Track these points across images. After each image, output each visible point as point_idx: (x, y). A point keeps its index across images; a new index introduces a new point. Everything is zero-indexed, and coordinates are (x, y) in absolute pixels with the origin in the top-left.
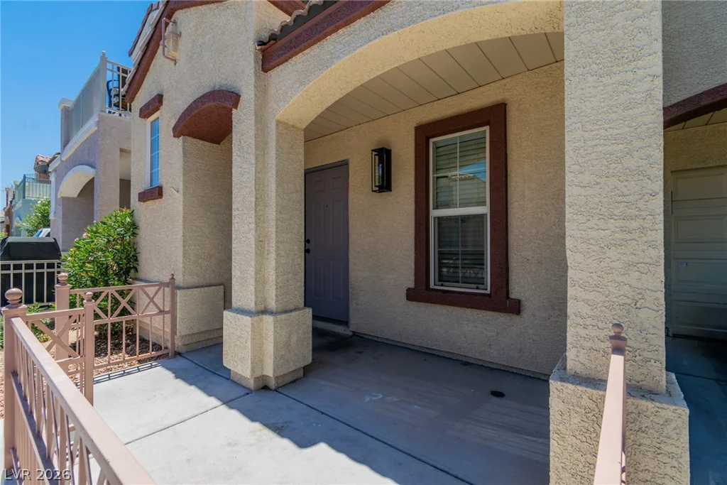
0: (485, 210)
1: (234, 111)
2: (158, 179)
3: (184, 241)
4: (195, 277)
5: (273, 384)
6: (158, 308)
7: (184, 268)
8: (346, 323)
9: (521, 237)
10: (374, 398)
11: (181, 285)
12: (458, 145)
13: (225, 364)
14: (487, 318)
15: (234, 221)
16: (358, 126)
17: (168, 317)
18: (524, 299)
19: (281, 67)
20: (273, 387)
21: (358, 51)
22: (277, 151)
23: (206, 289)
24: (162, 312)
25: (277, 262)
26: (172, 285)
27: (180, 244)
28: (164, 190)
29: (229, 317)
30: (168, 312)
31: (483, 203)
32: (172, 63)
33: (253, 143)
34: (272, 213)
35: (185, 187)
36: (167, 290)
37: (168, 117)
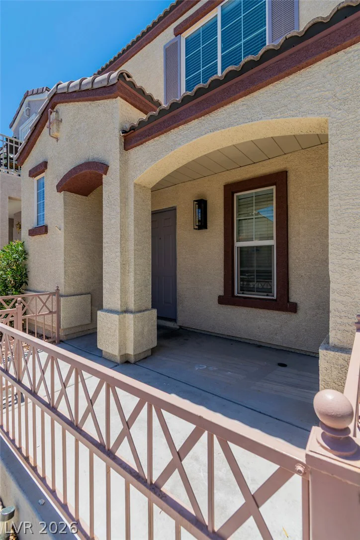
0: (272, 242)
1: (104, 176)
2: (44, 220)
3: (65, 264)
4: (72, 288)
5: (132, 360)
6: (48, 309)
7: (65, 282)
8: (174, 320)
9: (297, 261)
10: (201, 368)
11: (63, 294)
12: (254, 198)
13: (99, 347)
14: (274, 315)
15: (104, 251)
16: (183, 183)
17: (55, 315)
18: (299, 303)
19: (138, 148)
20: (133, 362)
21: (194, 141)
22: (135, 204)
23: (79, 296)
24: (51, 312)
25: (135, 279)
26: (57, 294)
27: (62, 266)
28: (49, 228)
29: (101, 315)
30: (55, 313)
31: (272, 238)
32: (55, 140)
33: (119, 198)
34: (131, 246)
35: (65, 226)
36: (55, 298)
37: (52, 178)
